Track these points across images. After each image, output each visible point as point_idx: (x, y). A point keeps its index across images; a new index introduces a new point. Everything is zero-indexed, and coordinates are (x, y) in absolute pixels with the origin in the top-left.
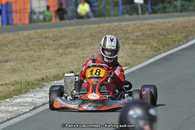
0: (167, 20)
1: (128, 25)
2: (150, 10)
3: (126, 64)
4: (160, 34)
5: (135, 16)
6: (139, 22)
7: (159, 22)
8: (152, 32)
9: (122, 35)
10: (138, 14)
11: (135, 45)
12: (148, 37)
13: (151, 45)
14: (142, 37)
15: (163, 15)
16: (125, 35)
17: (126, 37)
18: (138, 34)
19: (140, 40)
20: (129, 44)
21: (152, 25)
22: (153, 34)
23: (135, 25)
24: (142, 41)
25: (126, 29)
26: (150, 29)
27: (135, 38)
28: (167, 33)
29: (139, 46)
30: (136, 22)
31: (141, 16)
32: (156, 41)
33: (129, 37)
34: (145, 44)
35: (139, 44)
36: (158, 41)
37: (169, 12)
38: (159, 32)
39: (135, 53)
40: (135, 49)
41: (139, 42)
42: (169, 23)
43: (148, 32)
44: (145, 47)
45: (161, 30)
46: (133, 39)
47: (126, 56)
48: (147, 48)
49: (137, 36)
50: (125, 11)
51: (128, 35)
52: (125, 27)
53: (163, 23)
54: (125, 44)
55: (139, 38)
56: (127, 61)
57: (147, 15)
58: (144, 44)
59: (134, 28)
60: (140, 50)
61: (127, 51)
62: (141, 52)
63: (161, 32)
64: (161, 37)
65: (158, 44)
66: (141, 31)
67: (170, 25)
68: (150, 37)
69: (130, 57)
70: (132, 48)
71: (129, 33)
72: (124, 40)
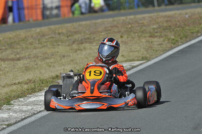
0: (183, 12)
1: (144, 18)
2: (166, 2)
3: (143, 58)
4: (178, 26)
5: (151, 8)
6: (155, 14)
7: (176, 14)
8: (169, 24)
9: (137, 28)
10: (154, 6)
11: (152, 39)
12: (165, 29)
13: (169, 37)
14: (159, 30)
15: (180, 6)
16: (141, 28)
17: (142, 30)
18: (155, 27)
19: (157, 32)
20: (145, 37)
21: (169, 17)
22: (170, 26)
23: (151, 17)
24: (158, 34)
25: (142, 22)
26: (167, 21)
27: (152, 31)
28: (185, 24)
29: (156, 39)
30: (152, 15)
31: (157, 8)
32: (173, 33)
33: (146, 30)
34: (162, 37)
35: (156, 37)
36: (175, 33)
37: (186, 3)
38: (176, 24)
39: (152, 46)
40: (152, 42)
41: (156, 34)
42: (186, 14)
43: (165, 24)
44: (162, 39)
45: (179, 21)
46: (150, 32)
47: (142, 50)
48: (164, 41)
49: (154, 29)
50: (140, 4)
51: (144, 28)
52: (141, 20)
53: (180, 14)
54: (141, 38)
55: (156, 31)
56: (144, 55)
57: (163, 7)
58: (160, 37)
59: (151, 21)
60: (157, 43)
61: (143, 44)
62: (158, 45)
63: (178, 23)
64: (178, 29)
65: (175, 36)
66: (157, 23)
67: (187, 16)
68: (167, 29)
69: (147, 50)
70: (149, 41)
71: (145, 26)
72: (140, 34)
